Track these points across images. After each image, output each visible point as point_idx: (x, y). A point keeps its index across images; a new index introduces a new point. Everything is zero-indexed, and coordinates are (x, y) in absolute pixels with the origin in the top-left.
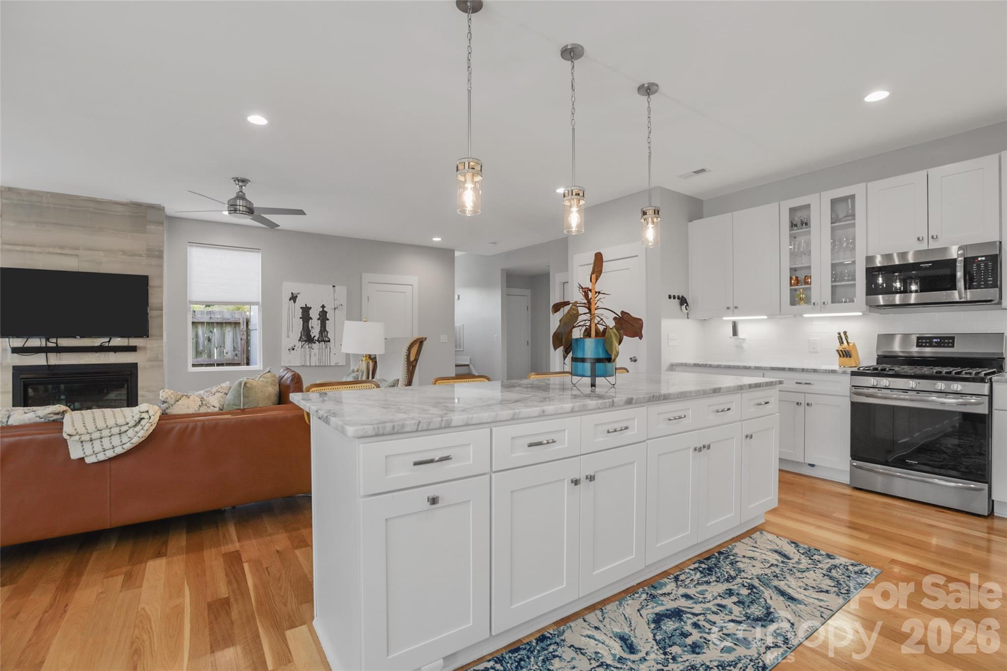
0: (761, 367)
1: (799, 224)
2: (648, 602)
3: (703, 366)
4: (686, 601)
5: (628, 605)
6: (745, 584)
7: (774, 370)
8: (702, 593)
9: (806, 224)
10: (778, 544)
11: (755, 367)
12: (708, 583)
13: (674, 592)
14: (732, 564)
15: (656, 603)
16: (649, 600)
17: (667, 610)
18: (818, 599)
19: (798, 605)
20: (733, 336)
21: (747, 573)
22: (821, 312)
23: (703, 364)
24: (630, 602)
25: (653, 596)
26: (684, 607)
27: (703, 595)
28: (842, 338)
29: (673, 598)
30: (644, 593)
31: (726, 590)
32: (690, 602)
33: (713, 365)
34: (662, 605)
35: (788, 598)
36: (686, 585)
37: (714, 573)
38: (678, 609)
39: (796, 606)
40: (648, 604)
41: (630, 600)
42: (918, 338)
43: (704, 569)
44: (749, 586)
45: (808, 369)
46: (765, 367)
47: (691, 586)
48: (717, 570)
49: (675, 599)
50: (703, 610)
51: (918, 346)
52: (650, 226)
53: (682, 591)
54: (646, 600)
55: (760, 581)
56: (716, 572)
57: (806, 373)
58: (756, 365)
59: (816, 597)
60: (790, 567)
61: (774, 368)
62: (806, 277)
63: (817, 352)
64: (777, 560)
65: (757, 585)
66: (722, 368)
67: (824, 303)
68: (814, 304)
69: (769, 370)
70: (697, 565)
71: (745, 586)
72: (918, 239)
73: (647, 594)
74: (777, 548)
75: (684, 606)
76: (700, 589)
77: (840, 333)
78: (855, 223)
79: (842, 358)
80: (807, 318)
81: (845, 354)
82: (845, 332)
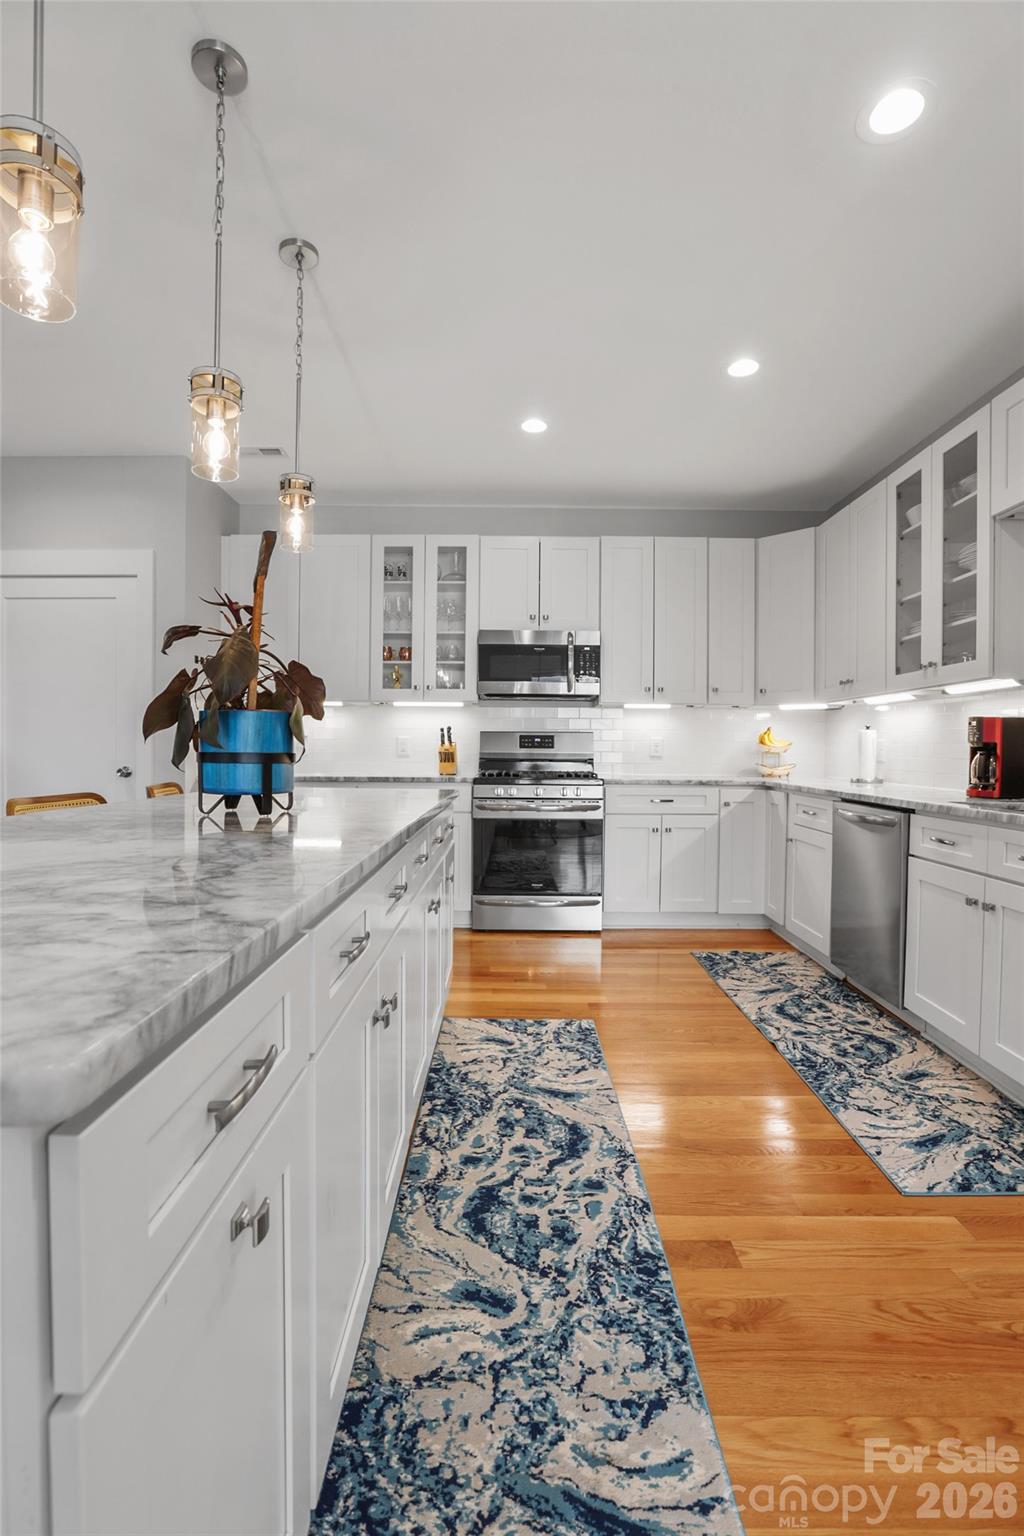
1: (395, 572)
2: (434, 1203)
4: (476, 1168)
5: (413, 1228)
6: (510, 1102)
8: (478, 1142)
9: (405, 575)
10: (482, 1029)
12: (468, 1124)
13: (448, 1164)
14: (463, 1080)
15: (445, 1199)
16: (431, 1198)
17: (471, 1199)
18: (586, 1082)
19: (581, 1101)
21: (492, 1084)
22: (423, 700)
24: (410, 1221)
25: (433, 1188)
26: (484, 1180)
27: (483, 1146)
28: (446, 735)
29: (457, 1175)
30: (415, 1192)
31: (498, 1122)
32: (482, 1166)
34: (457, 1194)
35: (565, 1097)
36: (449, 1143)
37: (459, 1105)
38: (483, 1188)
39: (579, 1102)
40: (437, 1205)
41: (407, 1216)
42: (521, 737)
43: (442, 1105)
44: (515, 1103)
45: (418, 778)
47: (456, 1140)
48: (461, 1100)
49: (461, 1174)
50: (509, 1170)
51: (521, 747)
52: (297, 510)
53: (454, 1157)
54: (427, 1201)
55: (517, 1088)
56: (461, 1104)
58: (347, 776)
59: (583, 1080)
60: (524, 1056)
62: (402, 649)
63: (407, 756)
64: (501, 1051)
65: (521, 1097)
67: (428, 687)
68: (416, 687)
70: (428, 1105)
71: (511, 1106)
72: (531, 618)
73: (420, 1189)
74: (484, 1035)
75: (481, 1178)
76: (472, 1139)
77: (442, 730)
78: (465, 585)
79: (443, 763)
80: (396, 707)
81: (448, 757)
82: (449, 729)
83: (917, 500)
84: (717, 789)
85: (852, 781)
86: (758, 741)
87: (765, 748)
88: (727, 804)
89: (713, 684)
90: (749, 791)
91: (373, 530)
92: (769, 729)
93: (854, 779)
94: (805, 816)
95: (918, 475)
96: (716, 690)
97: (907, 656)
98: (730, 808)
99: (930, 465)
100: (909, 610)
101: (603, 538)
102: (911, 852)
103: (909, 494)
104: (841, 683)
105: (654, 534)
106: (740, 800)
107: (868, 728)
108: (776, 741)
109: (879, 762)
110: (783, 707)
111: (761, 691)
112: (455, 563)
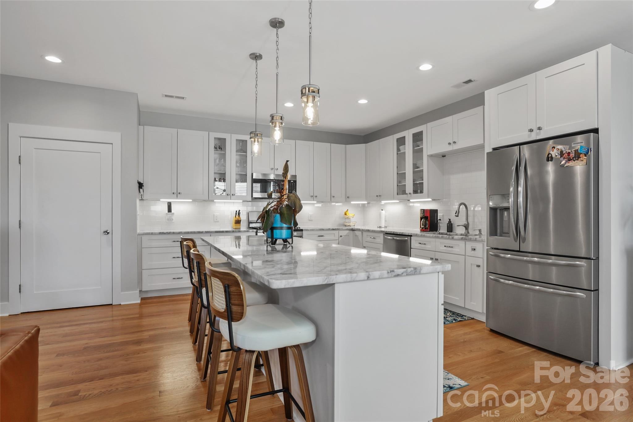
0: (209, 231)
1: (218, 148)
3: (167, 234)
7: (217, 232)
9: (222, 149)
11: (206, 231)
20: (168, 212)
23: (167, 232)
28: (238, 213)
33: (176, 232)
46: (212, 231)
57: (235, 233)
61: (217, 231)
63: (218, 222)
66: (183, 234)
67: (233, 194)
68: (228, 195)
69: (214, 233)
72: (271, 169)
77: (236, 211)
78: (246, 155)
79: (236, 224)
80: (215, 202)
81: (238, 222)
82: (239, 211)
83: (404, 143)
84: (338, 231)
85: (378, 227)
86: (344, 214)
87: (347, 217)
88: (341, 236)
89: (333, 195)
90: (348, 231)
91: (209, 130)
92: (348, 210)
93: (379, 227)
94: (371, 239)
95: (404, 137)
96: (334, 197)
97: (401, 190)
98: (342, 237)
99: (408, 135)
100: (401, 176)
101: (296, 141)
102: (412, 247)
103: (401, 142)
104: (377, 196)
105: (314, 141)
106: (345, 235)
107: (382, 210)
108: (350, 214)
109: (385, 221)
110: (352, 203)
111: (348, 197)
112: (243, 147)
